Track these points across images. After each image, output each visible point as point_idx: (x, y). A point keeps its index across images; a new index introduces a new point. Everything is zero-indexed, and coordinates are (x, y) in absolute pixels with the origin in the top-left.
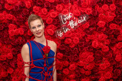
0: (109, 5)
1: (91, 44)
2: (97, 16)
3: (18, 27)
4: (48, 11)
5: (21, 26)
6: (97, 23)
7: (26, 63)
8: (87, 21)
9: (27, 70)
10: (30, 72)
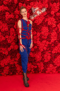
0: (56, 3)
1: (47, 23)
2: (51, 9)
3: (10, 14)
4: (26, 6)
5: (12, 13)
6: (50, 12)
7: (20, 28)
8: (46, 11)
9: (20, 32)
10: (22, 32)
